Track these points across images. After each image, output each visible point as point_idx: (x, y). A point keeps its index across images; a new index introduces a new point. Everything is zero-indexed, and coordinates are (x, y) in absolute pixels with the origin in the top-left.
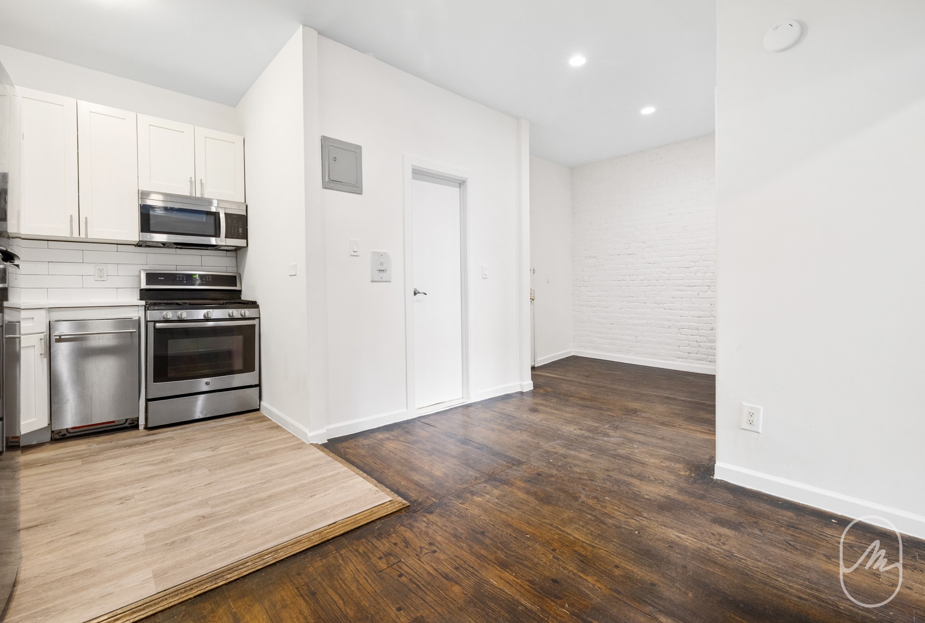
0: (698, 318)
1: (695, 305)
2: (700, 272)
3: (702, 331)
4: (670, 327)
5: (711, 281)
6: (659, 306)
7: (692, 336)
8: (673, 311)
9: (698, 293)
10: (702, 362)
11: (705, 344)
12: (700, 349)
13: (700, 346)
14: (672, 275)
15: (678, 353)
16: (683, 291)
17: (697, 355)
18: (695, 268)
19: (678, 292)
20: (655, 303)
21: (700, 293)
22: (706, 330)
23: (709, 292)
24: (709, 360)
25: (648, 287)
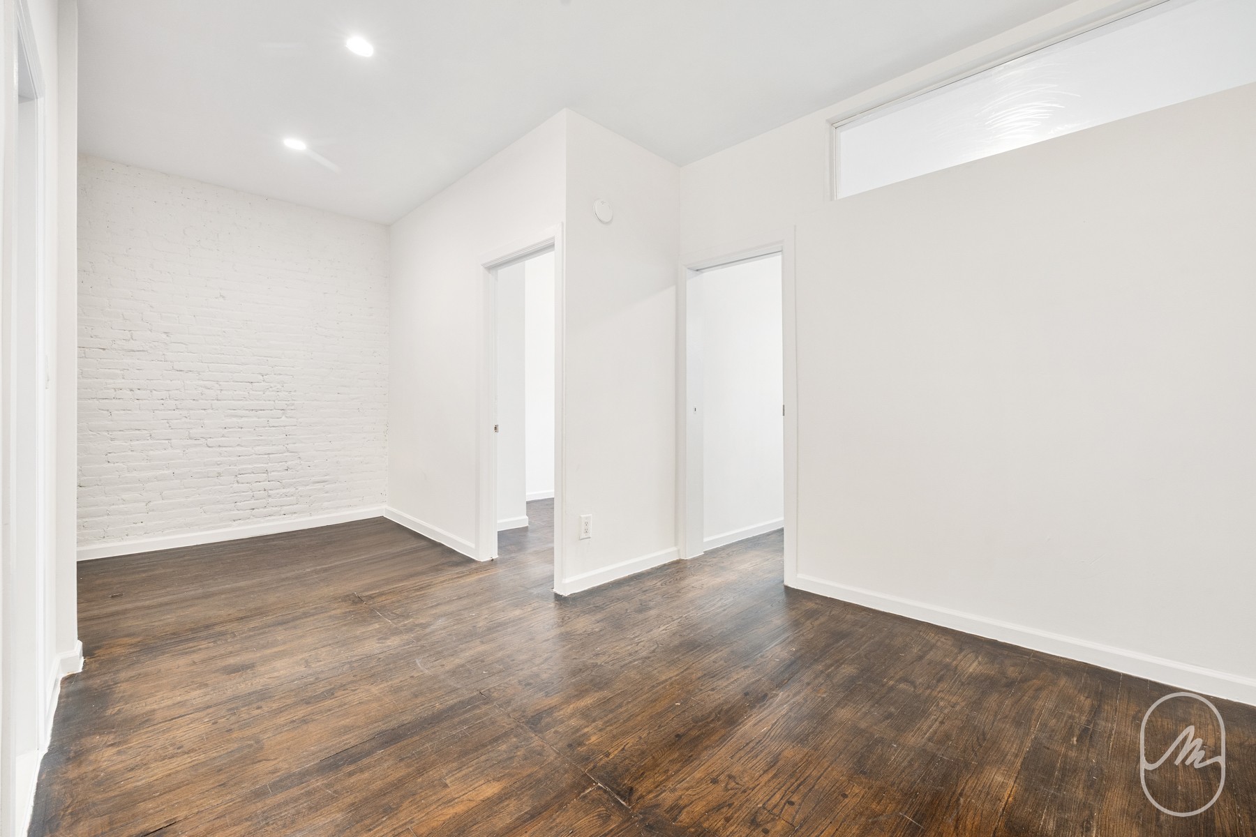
0: (266, 456)
1: (262, 438)
2: (270, 389)
3: (273, 473)
4: (219, 475)
5: (286, 402)
6: (197, 442)
7: (258, 483)
8: (224, 449)
9: (267, 419)
10: (273, 518)
11: (277, 491)
12: (270, 500)
13: (269, 496)
14: (223, 392)
15: (234, 512)
16: (242, 417)
17: (266, 510)
18: (263, 384)
19: (235, 420)
20: (191, 438)
21: (270, 420)
22: (279, 471)
23: (284, 418)
24: (283, 513)
25: (176, 412)
